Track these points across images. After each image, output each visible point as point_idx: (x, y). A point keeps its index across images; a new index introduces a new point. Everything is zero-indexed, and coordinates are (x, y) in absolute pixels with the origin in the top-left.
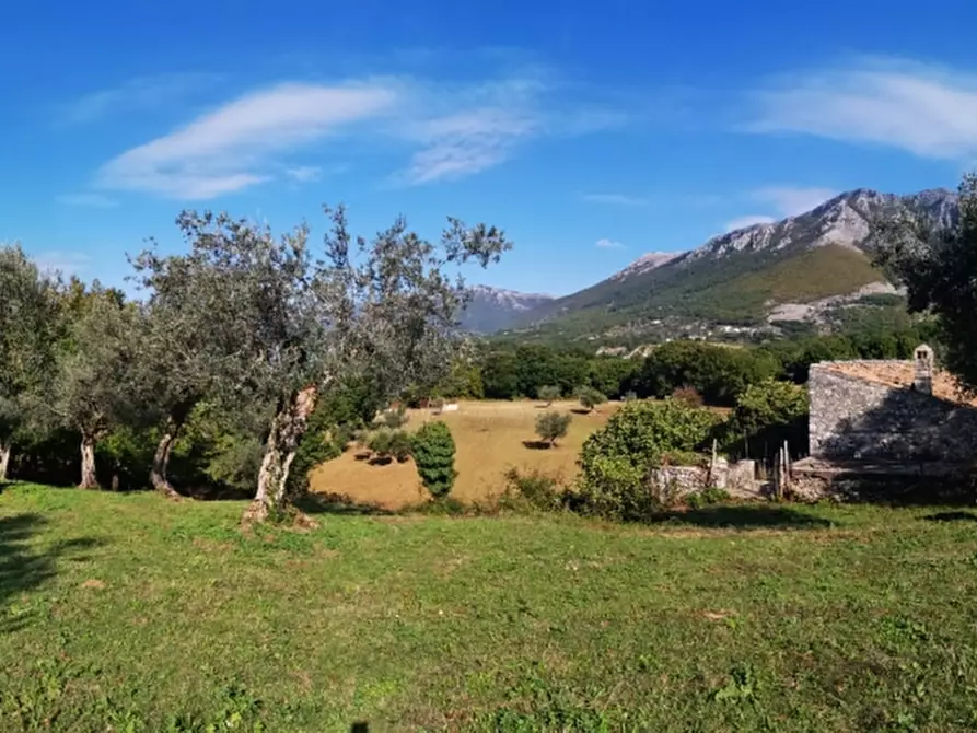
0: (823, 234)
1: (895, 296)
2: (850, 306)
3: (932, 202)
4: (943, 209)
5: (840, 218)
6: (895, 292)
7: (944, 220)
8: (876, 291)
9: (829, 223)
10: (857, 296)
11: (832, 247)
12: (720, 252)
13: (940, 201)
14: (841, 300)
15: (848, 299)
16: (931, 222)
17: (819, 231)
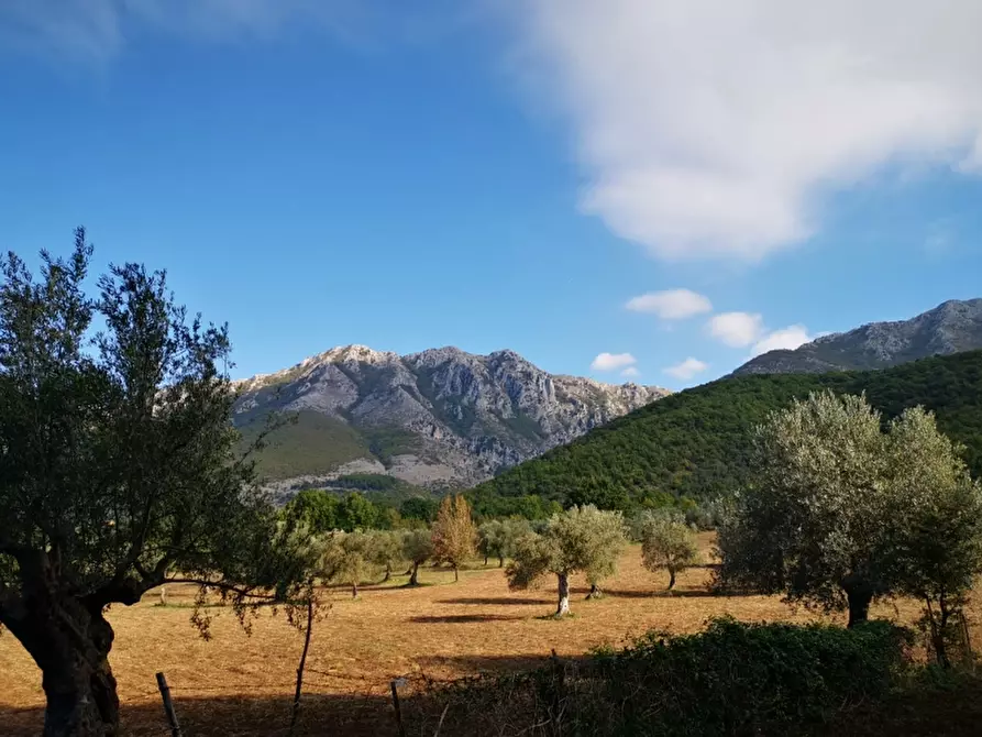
0: (298, 396)
1: (385, 477)
2: (322, 490)
3: (438, 362)
4: (451, 372)
5: (321, 379)
6: (385, 473)
7: (452, 383)
8: (360, 470)
9: (309, 384)
10: (333, 477)
11: (308, 411)
13: (449, 361)
14: (311, 482)
15: (321, 479)
16: (437, 386)
17: (295, 393)
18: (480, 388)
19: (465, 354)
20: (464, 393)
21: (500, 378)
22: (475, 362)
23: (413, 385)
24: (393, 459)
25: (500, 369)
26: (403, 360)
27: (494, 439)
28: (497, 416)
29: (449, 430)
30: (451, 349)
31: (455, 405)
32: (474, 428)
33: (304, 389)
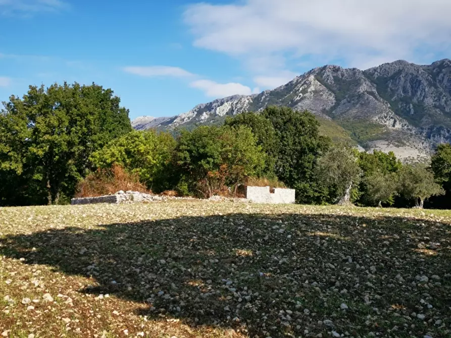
0: (296, 103)
3: (392, 73)
4: (403, 80)
9: (301, 95)
12: (203, 118)
13: (400, 72)
16: (392, 90)
17: (293, 101)
18: (427, 89)
19: (412, 65)
20: (414, 94)
21: (441, 82)
22: (421, 71)
23: (374, 90)
24: (370, 143)
25: (441, 75)
26: (364, 73)
27: (441, 128)
28: (441, 110)
29: (405, 122)
30: (400, 62)
31: (407, 103)
32: (424, 120)
33: (298, 98)
